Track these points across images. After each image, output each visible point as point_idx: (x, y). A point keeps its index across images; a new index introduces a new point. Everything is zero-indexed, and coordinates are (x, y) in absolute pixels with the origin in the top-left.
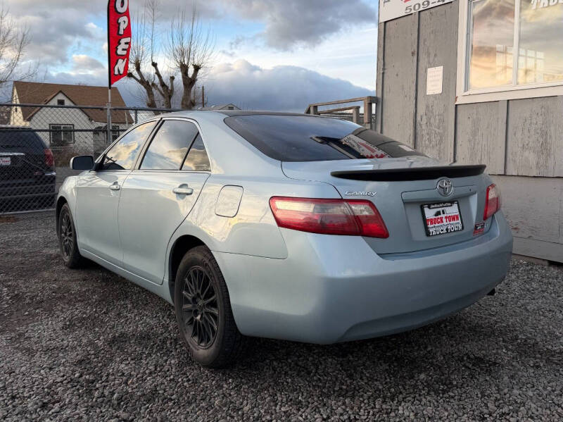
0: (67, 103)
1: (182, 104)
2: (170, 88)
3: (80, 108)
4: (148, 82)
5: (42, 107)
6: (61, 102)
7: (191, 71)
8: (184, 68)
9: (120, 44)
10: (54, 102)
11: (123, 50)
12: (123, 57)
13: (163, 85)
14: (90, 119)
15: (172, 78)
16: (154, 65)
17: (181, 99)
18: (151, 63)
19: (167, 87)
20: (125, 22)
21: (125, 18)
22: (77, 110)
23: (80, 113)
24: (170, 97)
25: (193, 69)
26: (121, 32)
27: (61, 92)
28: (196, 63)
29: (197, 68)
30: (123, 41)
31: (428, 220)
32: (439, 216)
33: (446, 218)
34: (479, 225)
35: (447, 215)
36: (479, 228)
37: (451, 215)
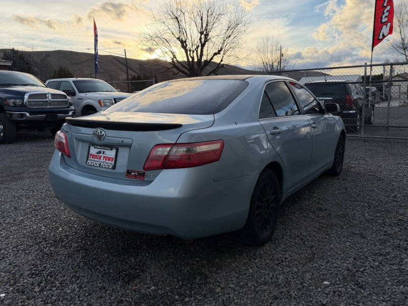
9: (383, 13)
11: (385, 17)
31: (91, 155)
32: (100, 155)
33: (104, 157)
34: (134, 171)
35: (106, 156)
36: (133, 174)
37: (108, 156)
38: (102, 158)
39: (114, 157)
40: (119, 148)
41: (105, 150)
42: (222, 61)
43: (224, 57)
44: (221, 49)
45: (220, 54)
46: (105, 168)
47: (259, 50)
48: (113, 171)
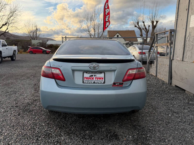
0: (120, 36)
1: (151, 34)
2: (148, 29)
3: (123, 38)
4: (141, 28)
5: (112, 38)
6: (118, 36)
7: (155, 23)
8: (153, 22)
9: (106, 18)
10: (116, 36)
11: (107, 19)
12: (108, 22)
13: (146, 28)
14: (125, 40)
15: (149, 26)
16: (143, 22)
17: (151, 33)
18: (142, 22)
19: (147, 29)
20: (107, 11)
21: (108, 10)
22: (122, 39)
23: (123, 39)
24: (148, 32)
25: (156, 22)
26: (106, 14)
27: (118, 33)
28: (157, 20)
29: (157, 22)
30: (107, 16)
31: (85, 78)
32: (92, 77)
33: (96, 78)
34: (117, 83)
35: (97, 77)
36: (117, 84)
37: (99, 77)
38: (94, 79)
39: (104, 77)
40: (106, 73)
41: (96, 74)
42: (7, 29)
43: (9, 27)
44: (7, 23)
45: (6, 25)
46: (98, 83)
47: (26, 26)
48: (104, 84)
